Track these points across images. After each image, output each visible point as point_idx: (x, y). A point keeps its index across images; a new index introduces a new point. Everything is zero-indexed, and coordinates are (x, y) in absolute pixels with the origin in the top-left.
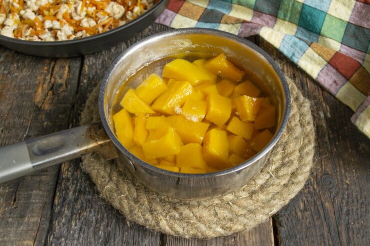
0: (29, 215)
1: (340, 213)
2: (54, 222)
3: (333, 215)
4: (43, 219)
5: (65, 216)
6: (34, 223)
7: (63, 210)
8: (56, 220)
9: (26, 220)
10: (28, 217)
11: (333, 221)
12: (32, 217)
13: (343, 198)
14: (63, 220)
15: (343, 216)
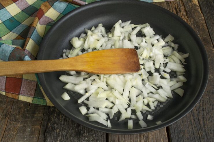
0: (37, 113)
1: (199, 110)
2: (51, 116)
3: (195, 111)
4: (44, 114)
5: (56, 113)
6: (40, 117)
7: (55, 110)
8: (52, 115)
9: (36, 115)
10: (37, 114)
11: (196, 114)
12: (39, 113)
13: (200, 102)
14: (55, 115)
15: (201, 112)
